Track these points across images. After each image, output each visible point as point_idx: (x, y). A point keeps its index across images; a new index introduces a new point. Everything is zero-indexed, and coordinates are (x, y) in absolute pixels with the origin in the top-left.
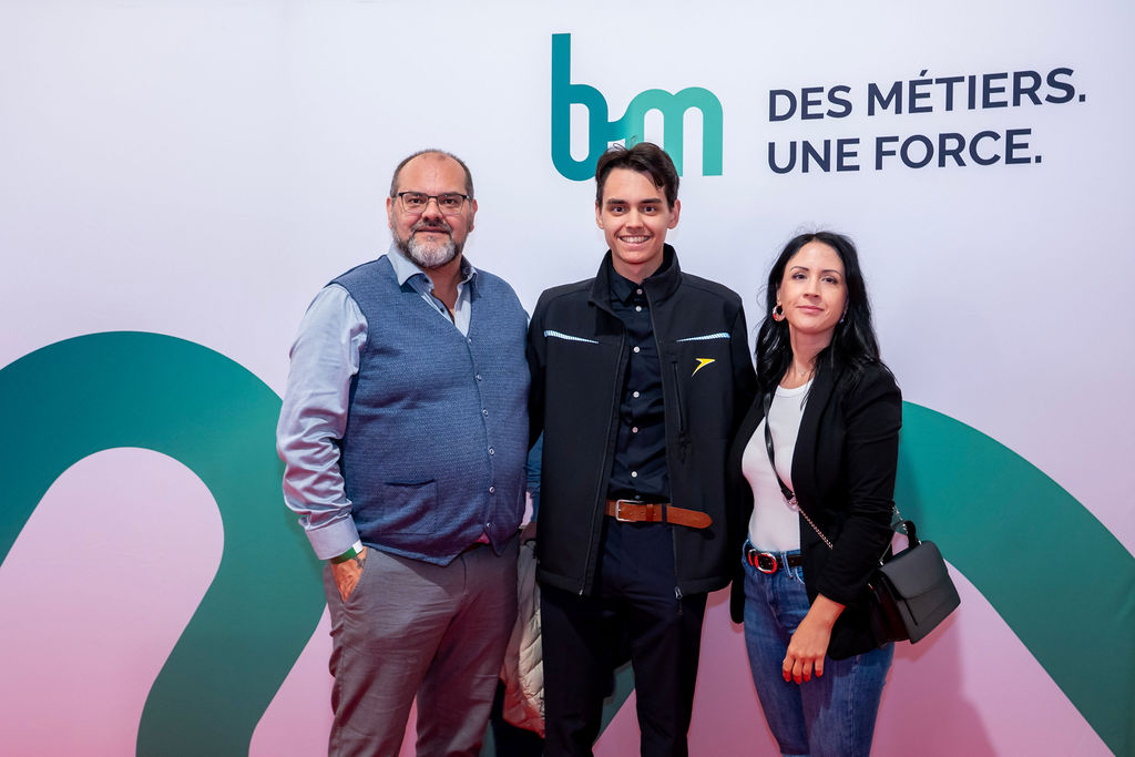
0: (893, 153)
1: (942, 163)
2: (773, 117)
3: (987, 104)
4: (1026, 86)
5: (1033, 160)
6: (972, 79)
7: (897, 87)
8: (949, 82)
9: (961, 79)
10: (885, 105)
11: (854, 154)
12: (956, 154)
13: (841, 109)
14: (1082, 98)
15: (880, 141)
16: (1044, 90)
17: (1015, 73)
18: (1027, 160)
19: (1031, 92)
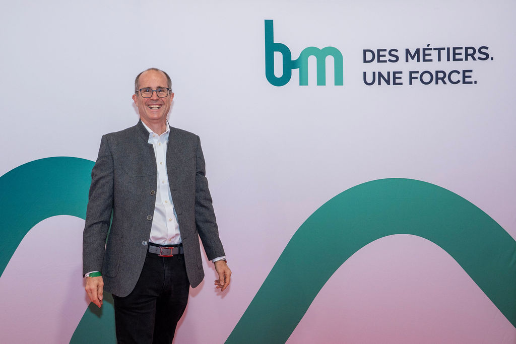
0: (416, 78)
1: (437, 83)
2: (365, 61)
3: (455, 59)
4: (470, 53)
5: (473, 82)
6: (448, 49)
7: (418, 51)
8: (439, 50)
9: (444, 49)
10: (413, 58)
11: (400, 78)
12: (442, 79)
13: (394, 59)
14: (492, 59)
15: (411, 73)
16: (477, 55)
17: (466, 48)
18: (471, 83)
19: (472, 55)
